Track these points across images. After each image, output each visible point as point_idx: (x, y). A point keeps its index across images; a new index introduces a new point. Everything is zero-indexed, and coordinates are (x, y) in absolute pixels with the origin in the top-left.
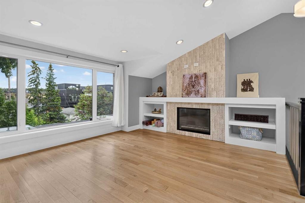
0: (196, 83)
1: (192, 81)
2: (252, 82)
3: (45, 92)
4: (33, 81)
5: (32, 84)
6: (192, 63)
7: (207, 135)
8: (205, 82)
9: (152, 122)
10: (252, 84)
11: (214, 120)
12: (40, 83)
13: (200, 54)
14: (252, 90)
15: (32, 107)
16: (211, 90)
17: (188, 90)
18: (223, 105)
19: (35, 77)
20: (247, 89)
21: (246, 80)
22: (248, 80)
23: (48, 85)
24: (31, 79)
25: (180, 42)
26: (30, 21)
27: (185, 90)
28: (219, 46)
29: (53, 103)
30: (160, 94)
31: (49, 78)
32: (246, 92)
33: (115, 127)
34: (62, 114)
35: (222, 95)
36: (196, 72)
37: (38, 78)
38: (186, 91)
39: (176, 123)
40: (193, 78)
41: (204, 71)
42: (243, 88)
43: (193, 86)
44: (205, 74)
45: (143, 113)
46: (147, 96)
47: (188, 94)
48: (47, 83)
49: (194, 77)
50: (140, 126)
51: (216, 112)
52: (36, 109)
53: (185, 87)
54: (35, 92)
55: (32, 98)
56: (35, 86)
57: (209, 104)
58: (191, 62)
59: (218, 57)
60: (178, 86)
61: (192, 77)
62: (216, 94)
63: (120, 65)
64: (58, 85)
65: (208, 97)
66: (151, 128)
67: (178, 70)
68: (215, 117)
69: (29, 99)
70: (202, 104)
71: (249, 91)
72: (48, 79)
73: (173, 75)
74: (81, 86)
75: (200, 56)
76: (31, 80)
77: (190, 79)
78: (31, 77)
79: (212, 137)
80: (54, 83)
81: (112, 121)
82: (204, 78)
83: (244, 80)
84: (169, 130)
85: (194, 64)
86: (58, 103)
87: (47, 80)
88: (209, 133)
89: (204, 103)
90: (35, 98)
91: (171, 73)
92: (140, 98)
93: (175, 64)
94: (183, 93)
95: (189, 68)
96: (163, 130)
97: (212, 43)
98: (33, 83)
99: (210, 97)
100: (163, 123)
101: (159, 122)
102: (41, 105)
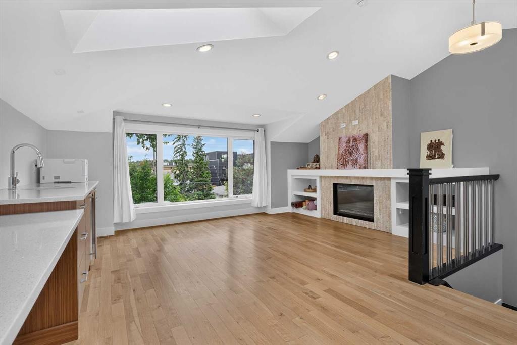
0: (354, 149)
1: (350, 146)
2: (443, 144)
3: (193, 164)
4: (179, 150)
5: (178, 154)
6: (351, 121)
7: (370, 223)
8: (366, 147)
9: (304, 203)
10: (442, 147)
11: (378, 201)
12: (186, 152)
13: (359, 109)
14: (442, 156)
15: (178, 184)
16: (374, 158)
17: (344, 158)
18: (389, 179)
19: (180, 145)
20: (435, 156)
21: (433, 142)
22: (437, 141)
23: (195, 155)
24: (176, 147)
25: (322, 97)
26: (162, 104)
27: (340, 159)
28: (384, 94)
29: (201, 179)
30: (316, 165)
31: (197, 145)
32: (433, 160)
33: (255, 207)
34: (213, 195)
35: (389, 166)
36: (355, 133)
37: (184, 145)
38: (342, 160)
39: (332, 205)
40: (351, 143)
41: (365, 132)
42: (429, 153)
43: (350, 153)
44: (366, 135)
45: (293, 192)
46: (298, 169)
47: (344, 165)
48: (195, 152)
49: (351, 140)
50: (289, 209)
51: (381, 189)
52: (182, 186)
53: (340, 155)
54: (181, 164)
55: (178, 172)
56: (181, 156)
57: (372, 178)
58: (349, 119)
59: (383, 110)
60: (334, 153)
61: (349, 140)
62: (380, 163)
63: (260, 129)
64: (208, 154)
65: (370, 169)
66: (302, 211)
67: (333, 131)
68: (380, 197)
69: (175, 173)
70: (363, 178)
71: (438, 158)
72: (195, 147)
73: (328, 139)
74: (238, 154)
75: (360, 110)
76: (176, 149)
77: (346, 143)
78: (176, 144)
79: (377, 225)
80: (202, 151)
81: (252, 200)
82: (364, 141)
83: (431, 141)
84: (323, 214)
85: (353, 122)
86: (208, 179)
87: (193, 148)
88: (372, 220)
89: (366, 177)
90: (181, 173)
91: (326, 135)
92: (289, 171)
93: (330, 123)
94: (339, 164)
95: (346, 128)
96: (317, 214)
97: (375, 90)
98: (179, 152)
99: (373, 168)
100: (316, 205)
101: (311, 203)
102: (189, 182)
